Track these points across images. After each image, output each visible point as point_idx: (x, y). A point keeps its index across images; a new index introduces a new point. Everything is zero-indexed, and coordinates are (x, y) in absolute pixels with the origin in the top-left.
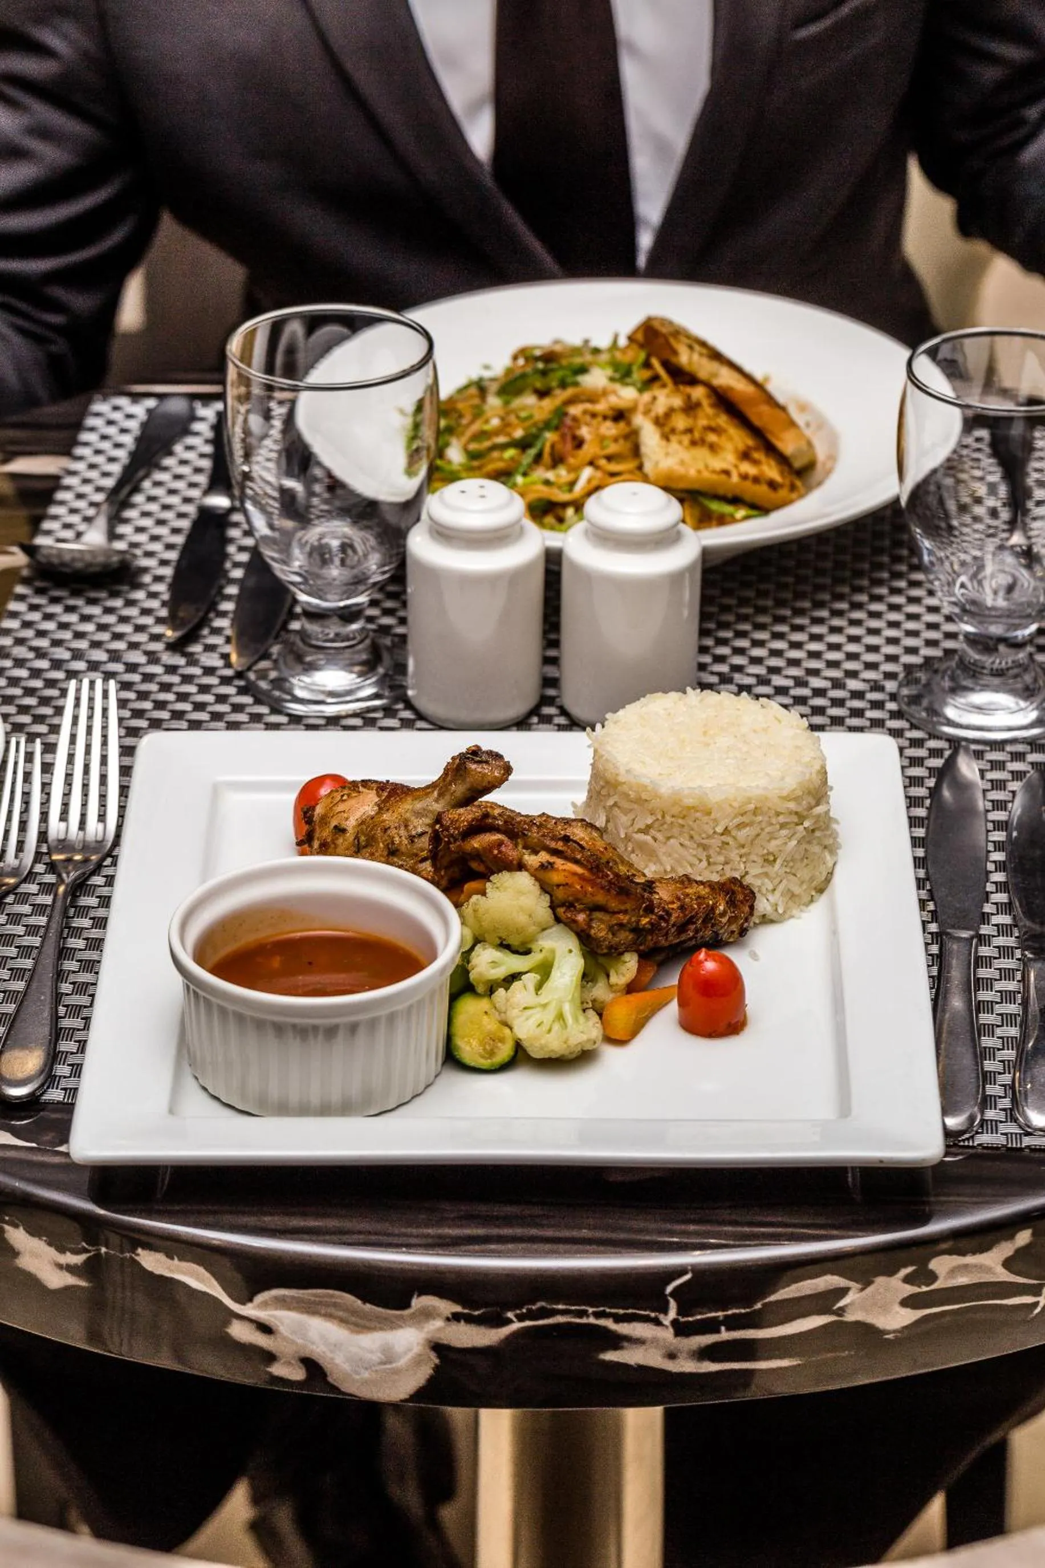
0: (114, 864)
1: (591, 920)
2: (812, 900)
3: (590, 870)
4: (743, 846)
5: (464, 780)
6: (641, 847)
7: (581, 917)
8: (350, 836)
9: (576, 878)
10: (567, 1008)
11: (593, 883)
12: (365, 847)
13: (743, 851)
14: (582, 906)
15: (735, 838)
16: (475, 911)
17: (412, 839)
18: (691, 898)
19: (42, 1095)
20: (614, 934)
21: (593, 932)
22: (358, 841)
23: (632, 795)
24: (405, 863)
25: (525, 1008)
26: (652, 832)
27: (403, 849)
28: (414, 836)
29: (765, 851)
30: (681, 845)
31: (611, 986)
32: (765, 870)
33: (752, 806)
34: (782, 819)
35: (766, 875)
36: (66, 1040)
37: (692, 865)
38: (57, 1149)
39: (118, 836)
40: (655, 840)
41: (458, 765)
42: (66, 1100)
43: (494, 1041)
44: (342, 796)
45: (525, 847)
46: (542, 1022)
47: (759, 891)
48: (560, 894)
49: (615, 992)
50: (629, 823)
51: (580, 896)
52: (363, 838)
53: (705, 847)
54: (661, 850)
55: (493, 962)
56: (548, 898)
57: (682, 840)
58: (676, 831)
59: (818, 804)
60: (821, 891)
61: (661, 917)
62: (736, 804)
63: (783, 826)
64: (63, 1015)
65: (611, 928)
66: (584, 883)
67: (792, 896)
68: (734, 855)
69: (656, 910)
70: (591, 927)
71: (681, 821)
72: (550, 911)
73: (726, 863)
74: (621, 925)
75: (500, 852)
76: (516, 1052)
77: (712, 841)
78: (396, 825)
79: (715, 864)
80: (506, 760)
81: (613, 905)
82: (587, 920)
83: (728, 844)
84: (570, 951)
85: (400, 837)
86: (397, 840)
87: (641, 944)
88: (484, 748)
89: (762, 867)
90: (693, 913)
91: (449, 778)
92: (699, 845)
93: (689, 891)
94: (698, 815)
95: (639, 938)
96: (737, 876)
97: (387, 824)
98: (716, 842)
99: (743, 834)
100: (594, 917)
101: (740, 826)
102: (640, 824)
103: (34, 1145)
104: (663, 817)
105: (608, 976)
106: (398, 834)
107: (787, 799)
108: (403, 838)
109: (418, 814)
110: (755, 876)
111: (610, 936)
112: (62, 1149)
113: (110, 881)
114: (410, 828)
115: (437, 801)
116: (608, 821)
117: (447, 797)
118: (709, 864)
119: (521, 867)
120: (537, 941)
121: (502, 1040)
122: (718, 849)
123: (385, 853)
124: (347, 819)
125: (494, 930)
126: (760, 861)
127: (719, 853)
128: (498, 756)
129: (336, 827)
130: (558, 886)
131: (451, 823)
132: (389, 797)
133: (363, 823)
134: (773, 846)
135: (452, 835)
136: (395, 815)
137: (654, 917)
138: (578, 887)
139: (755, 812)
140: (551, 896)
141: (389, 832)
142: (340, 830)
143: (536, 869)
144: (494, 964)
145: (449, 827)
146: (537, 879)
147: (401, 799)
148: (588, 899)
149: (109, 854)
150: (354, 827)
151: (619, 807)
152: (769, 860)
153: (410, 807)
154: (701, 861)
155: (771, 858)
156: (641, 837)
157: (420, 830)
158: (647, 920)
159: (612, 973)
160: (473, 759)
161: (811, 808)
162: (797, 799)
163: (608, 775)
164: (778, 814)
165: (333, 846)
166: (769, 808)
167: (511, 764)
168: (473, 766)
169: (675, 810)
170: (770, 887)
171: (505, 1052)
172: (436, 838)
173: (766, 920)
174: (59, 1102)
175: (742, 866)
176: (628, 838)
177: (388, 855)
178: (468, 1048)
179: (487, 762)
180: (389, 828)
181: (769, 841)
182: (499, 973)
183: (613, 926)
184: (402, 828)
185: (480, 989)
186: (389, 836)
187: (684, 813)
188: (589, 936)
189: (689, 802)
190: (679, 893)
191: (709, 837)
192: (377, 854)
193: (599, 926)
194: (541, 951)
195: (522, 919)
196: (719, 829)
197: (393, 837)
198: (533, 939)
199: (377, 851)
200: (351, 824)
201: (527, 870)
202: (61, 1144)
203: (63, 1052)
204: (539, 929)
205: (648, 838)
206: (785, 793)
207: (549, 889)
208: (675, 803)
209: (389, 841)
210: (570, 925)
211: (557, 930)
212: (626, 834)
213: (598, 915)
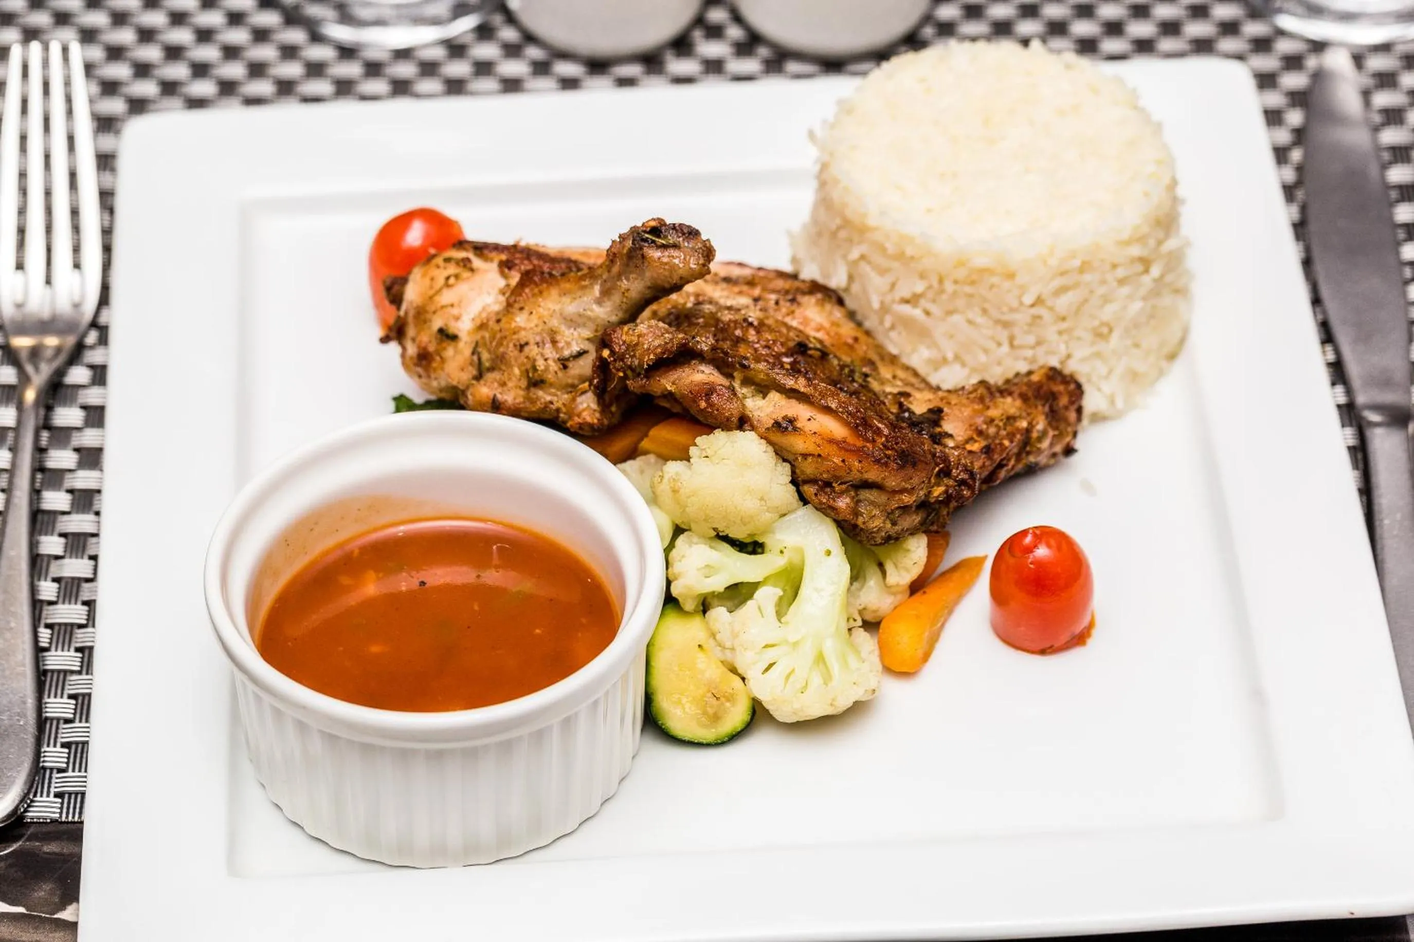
0: (103, 340)
1: (859, 501)
2: (1161, 373)
3: (855, 429)
4: (1064, 319)
5: (641, 274)
6: (907, 323)
7: (843, 503)
8: (465, 347)
9: (835, 447)
10: (830, 647)
11: (859, 453)
12: (491, 369)
13: (1064, 325)
14: (844, 487)
15: (1051, 309)
16: (675, 491)
17: (564, 363)
18: (997, 426)
19: (26, 811)
20: (894, 524)
21: (860, 521)
22: (479, 359)
23: (891, 248)
24: (555, 399)
25: (766, 646)
26: (923, 302)
27: (550, 377)
28: (567, 360)
29: (1097, 323)
30: (970, 322)
31: (888, 587)
32: (1095, 349)
33: (1077, 263)
34: (1121, 273)
35: (1098, 355)
36: (55, 697)
37: (986, 351)
38: (55, 916)
39: (105, 289)
40: (928, 313)
41: (631, 250)
42: (64, 815)
43: (718, 699)
44: (448, 278)
45: (746, 382)
46: (793, 670)
47: (1089, 381)
48: (808, 468)
49: (894, 594)
50: (886, 288)
51: (842, 473)
52: (485, 356)
53: (1006, 325)
54: (939, 330)
55: (707, 566)
56: (787, 467)
57: (970, 315)
58: (960, 303)
59: (1167, 235)
60: (1172, 357)
61: (963, 482)
62: (1053, 262)
63: (1122, 282)
64: (46, 645)
65: (889, 515)
66: (846, 456)
67: (1134, 377)
68: (1051, 333)
69: (954, 472)
70: (857, 514)
71: (968, 289)
72: (792, 488)
73: (1039, 343)
74: (905, 509)
75: (711, 405)
76: (754, 713)
77: (1017, 316)
78: (538, 339)
79: (1021, 347)
80: (704, 237)
81: (892, 482)
82: (852, 505)
83: (1039, 317)
84: (829, 553)
85: (546, 360)
86: (541, 365)
87: (932, 524)
88: (669, 221)
89: (1093, 344)
90: (1004, 455)
91: (616, 269)
92: (998, 322)
93: (994, 413)
94: (995, 280)
95: (928, 516)
96: (1054, 362)
97: (523, 336)
98: (1021, 318)
99: (1064, 303)
100: (861, 497)
101: (1062, 290)
102: (904, 291)
103: (21, 910)
104: (941, 281)
105: (884, 573)
106: (542, 355)
107: (1128, 243)
108: (550, 362)
109: (572, 322)
110: (1084, 360)
111: (889, 525)
112: (66, 915)
113: (100, 375)
114: (560, 345)
115: (599, 302)
116: (851, 278)
117: (617, 298)
118: (1012, 345)
119: (743, 422)
120: (773, 533)
121: (731, 698)
122: (1026, 328)
123: (524, 383)
124: (457, 318)
125: (705, 520)
126: (1088, 337)
127: (1028, 332)
128: (692, 233)
129: (441, 331)
130: (805, 456)
131: (627, 349)
132: (522, 284)
133: (482, 326)
134: (1108, 313)
135: (630, 367)
136: (535, 320)
137: (951, 482)
138: (837, 460)
139: (1084, 268)
140: (793, 466)
141: (526, 349)
142: (447, 336)
143: (768, 429)
144: (709, 570)
145: (623, 355)
146: (770, 442)
147: (541, 292)
148: (855, 476)
149: (94, 324)
150: (469, 333)
151: (869, 263)
152: (1102, 333)
153: (557, 307)
154: (999, 344)
155: (1105, 330)
156: (906, 309)
157: (575, 348)
158: (942, 489)
159: (889, 567)
160: (653, 242)
161: (1160, 243)
162: (1141, 240)
163: (849, 213)
164: (1114, 266)
165: (438, 358)
166: (1102, 261)
167: (713, 244)
168: (655, 254)
169: (961, 274)
170: (1104, 371)
171: (737, 716)
172: (602, 367)
173: (1098, 418)
174: (53, 821)
175: (1063, 347)
176: (884, 309)
177: (528, 388)
178: (679, 712)
179: (675, 246)
180: (527, 344)
181: (1102, 306)
182: (718, 584)
183: (893, 512)
184: (548, 345)
185: (689, 606)
186: (527, 357)
187: (974, 277)
188: (855, 526)
189: (980, 261)
190: (979, 420)
191: (1012, 310)
192: (510, 384)
193: (871, 511)
194: (782, 552)
195: (749, 505)
196: (1028, 299)
197: (535, 360)
198: (768, 529)
199: (510, 379)
200: (464, 327)
201: (753, 428)
202: (62, 907)
203: (52, 719)
204: (776, 516)
205: (917, 313)
206: (1125, 236)
207: (791, 458)
208: (961, 264)
209: (529, 366)
210: (827, 510)
211: (805, 514)
212: (882, 303)
213: (865, 494)
